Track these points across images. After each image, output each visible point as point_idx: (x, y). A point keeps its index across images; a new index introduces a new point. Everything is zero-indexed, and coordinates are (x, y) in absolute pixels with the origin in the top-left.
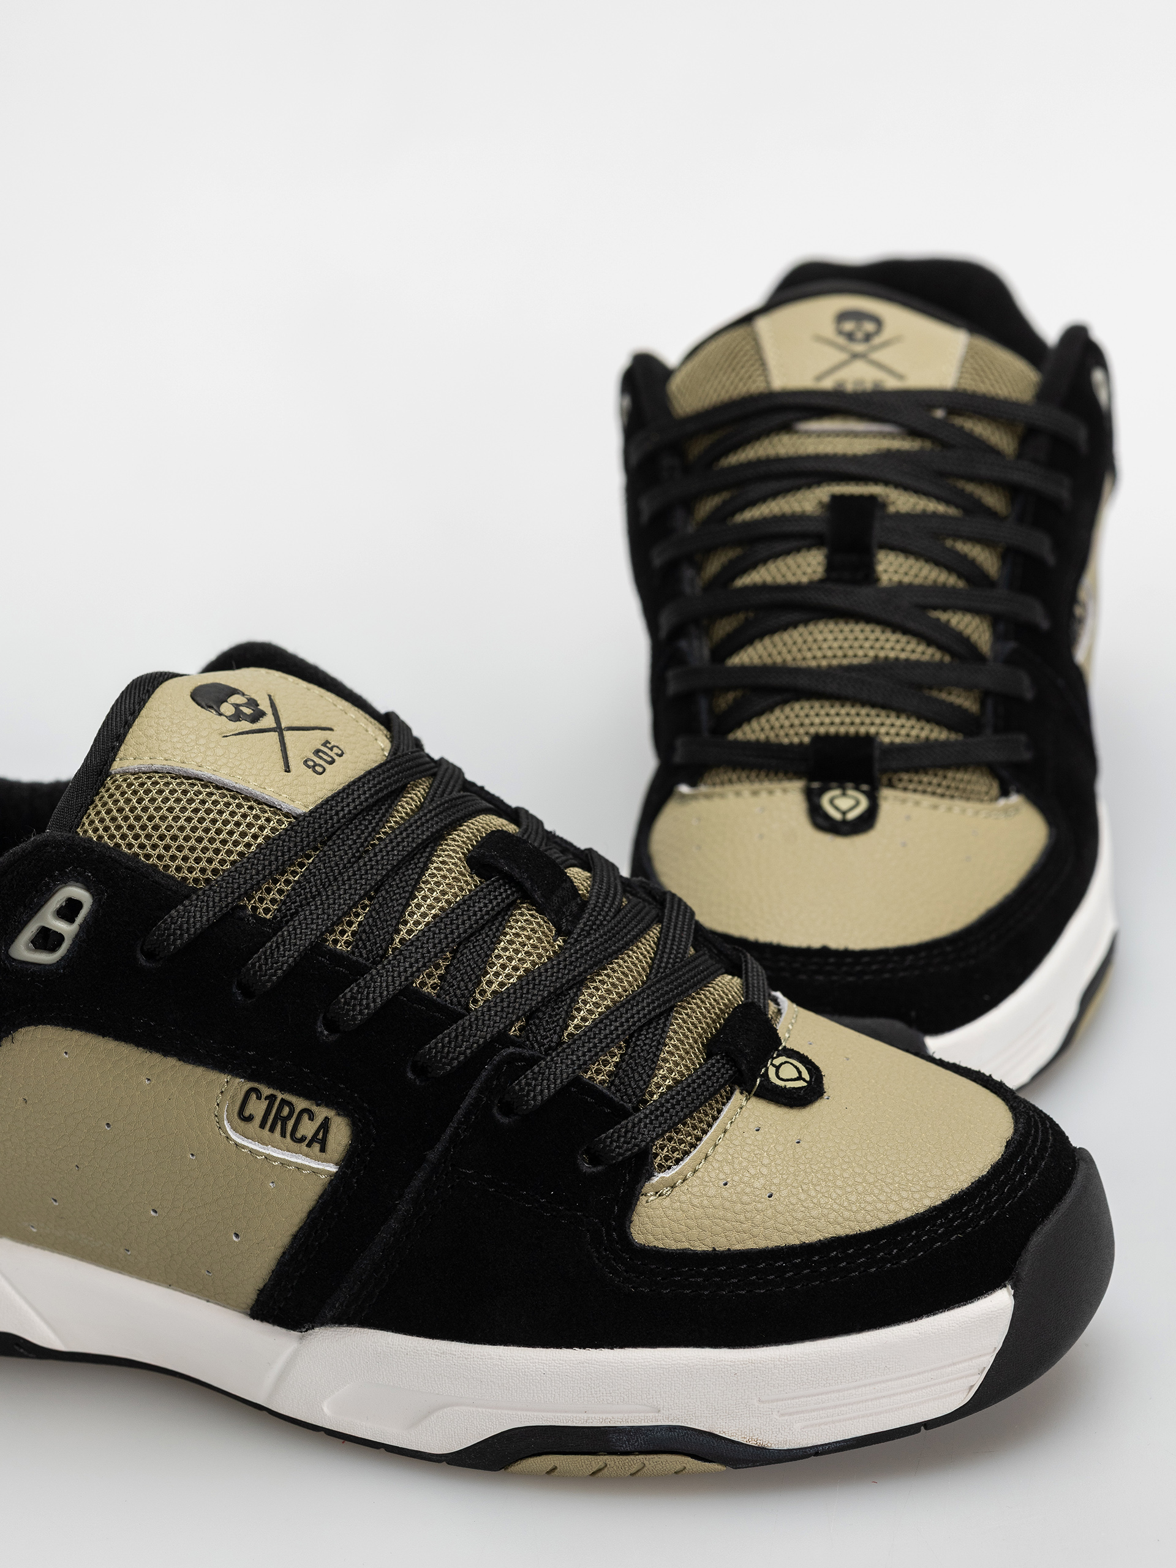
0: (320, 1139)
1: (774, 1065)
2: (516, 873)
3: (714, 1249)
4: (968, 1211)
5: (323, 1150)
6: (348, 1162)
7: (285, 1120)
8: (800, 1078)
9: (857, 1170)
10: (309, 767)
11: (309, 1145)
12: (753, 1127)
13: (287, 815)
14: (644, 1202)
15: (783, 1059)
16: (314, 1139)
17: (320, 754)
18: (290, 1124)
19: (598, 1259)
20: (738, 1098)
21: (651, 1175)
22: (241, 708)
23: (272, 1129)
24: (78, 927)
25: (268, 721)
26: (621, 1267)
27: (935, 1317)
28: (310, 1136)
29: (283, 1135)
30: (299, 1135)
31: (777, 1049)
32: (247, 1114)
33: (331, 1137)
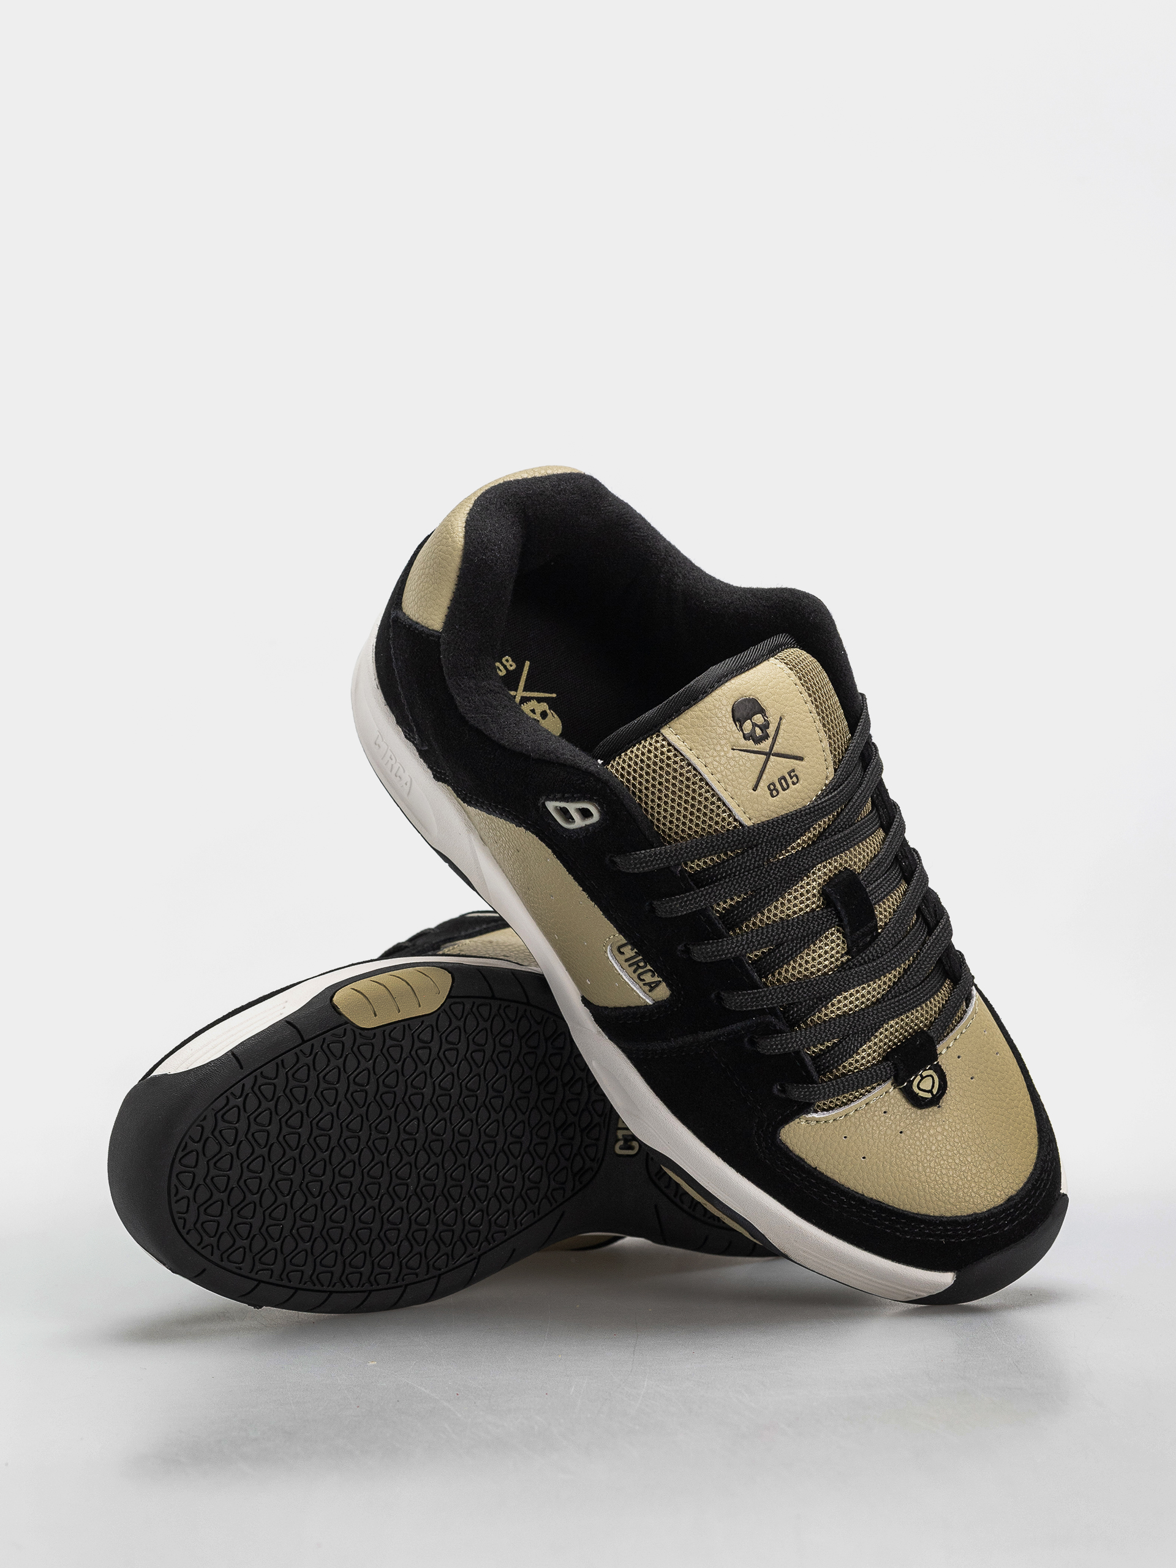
0: (652, 987)
1: (921, 1075)
2: (843, 913)
3: (816, 1168)
4: (960, 1230)
5: (650, 991)
6: (659, 1005)
7: (639, 967)
8: (930, 1091)
9: (920, 1169)
10: (769, 789)
11: (644, 984)
12: (884, 1109)
13: (736, 820)
14: (796, 1122)
15: (931, 1072)
16: (649, 984)
17: (783, 781)
18: (640, 971)
19: (756, 1132)
20: (888, 1086)
21: (808, 1113)
22: (756, 728)
23: (630, 966)
24: (584, 825)
25: (765, 746)
26: (764, 1144)
27: (907, 1267)
28: (647, 982)
29: (635, 972)
30: (642, 977)
31: (931, 1064)
32: (622, 950)
33: (658, 989)
